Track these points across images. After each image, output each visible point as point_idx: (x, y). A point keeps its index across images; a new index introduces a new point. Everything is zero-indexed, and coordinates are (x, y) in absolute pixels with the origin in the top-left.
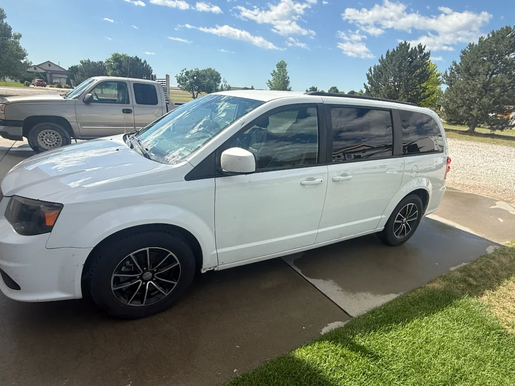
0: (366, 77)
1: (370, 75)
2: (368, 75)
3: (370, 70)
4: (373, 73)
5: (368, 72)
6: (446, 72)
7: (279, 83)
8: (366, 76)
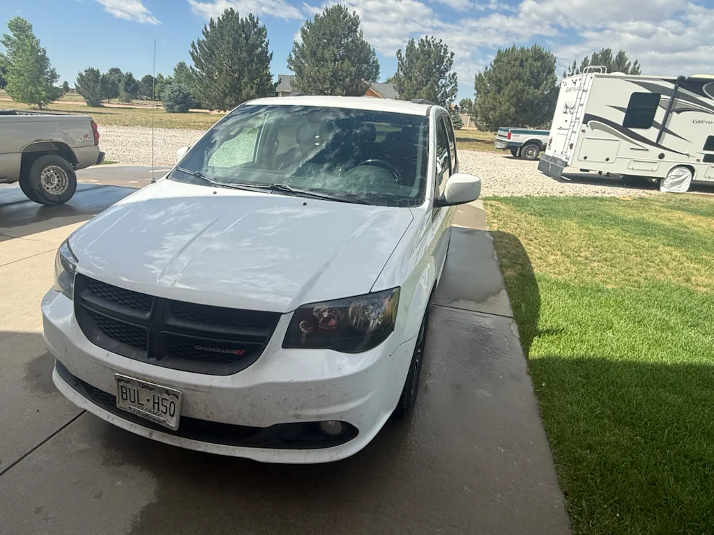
0: (191, 58)
1: (196, 54)
2: (192, 54)
3: (193, 46)
4: (199, 51)
5: (191, 50)
6: (290, 55)
7: (28, 60)
8: (190, 55)
